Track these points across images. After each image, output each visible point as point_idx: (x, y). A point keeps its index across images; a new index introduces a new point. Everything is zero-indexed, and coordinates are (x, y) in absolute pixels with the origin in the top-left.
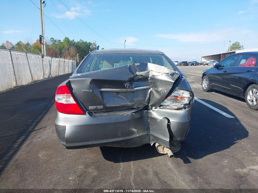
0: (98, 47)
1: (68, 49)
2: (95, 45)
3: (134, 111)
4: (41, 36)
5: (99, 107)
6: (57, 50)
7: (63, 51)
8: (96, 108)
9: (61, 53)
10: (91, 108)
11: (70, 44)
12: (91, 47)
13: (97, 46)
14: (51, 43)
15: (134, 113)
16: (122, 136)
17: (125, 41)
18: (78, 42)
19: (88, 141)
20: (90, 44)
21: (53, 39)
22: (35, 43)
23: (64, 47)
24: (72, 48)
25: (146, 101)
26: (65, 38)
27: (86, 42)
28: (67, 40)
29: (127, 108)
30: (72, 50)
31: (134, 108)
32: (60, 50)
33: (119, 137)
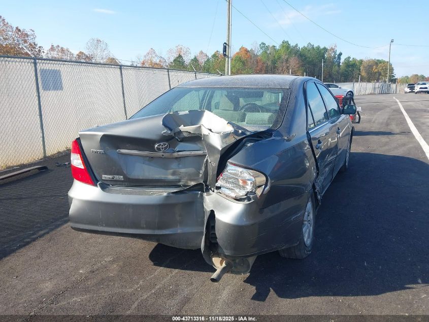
0: (341, 54)
1: (287, 60)
2: (335, 52)
3: (175, 191)
4: (226, 43)
5: (117, 177)
6: (269, 63)
7: (278, 64)
8: (113, 178)
9: (274, 68)
10: (105, 177)
11: (290, 52)
12: (325, 55)
13: (338, 53)
14: (261, 51)
15: (173, 193)
16: (148, 228)
17: (392, 42)
18: (305, 49)
19: (96, 224)
20: (325, 49)
21: (263, 44)
22: (237, 53)
23: (279, 58)
24: (292, 59)
25: (201, 175)
26: (283, 42)
27: (318, 48)
28: (286, 45)
29: (166, 184)
30: (294, 62)
31: (179, 186)
32: (274, 62)
33: (143, 228)
